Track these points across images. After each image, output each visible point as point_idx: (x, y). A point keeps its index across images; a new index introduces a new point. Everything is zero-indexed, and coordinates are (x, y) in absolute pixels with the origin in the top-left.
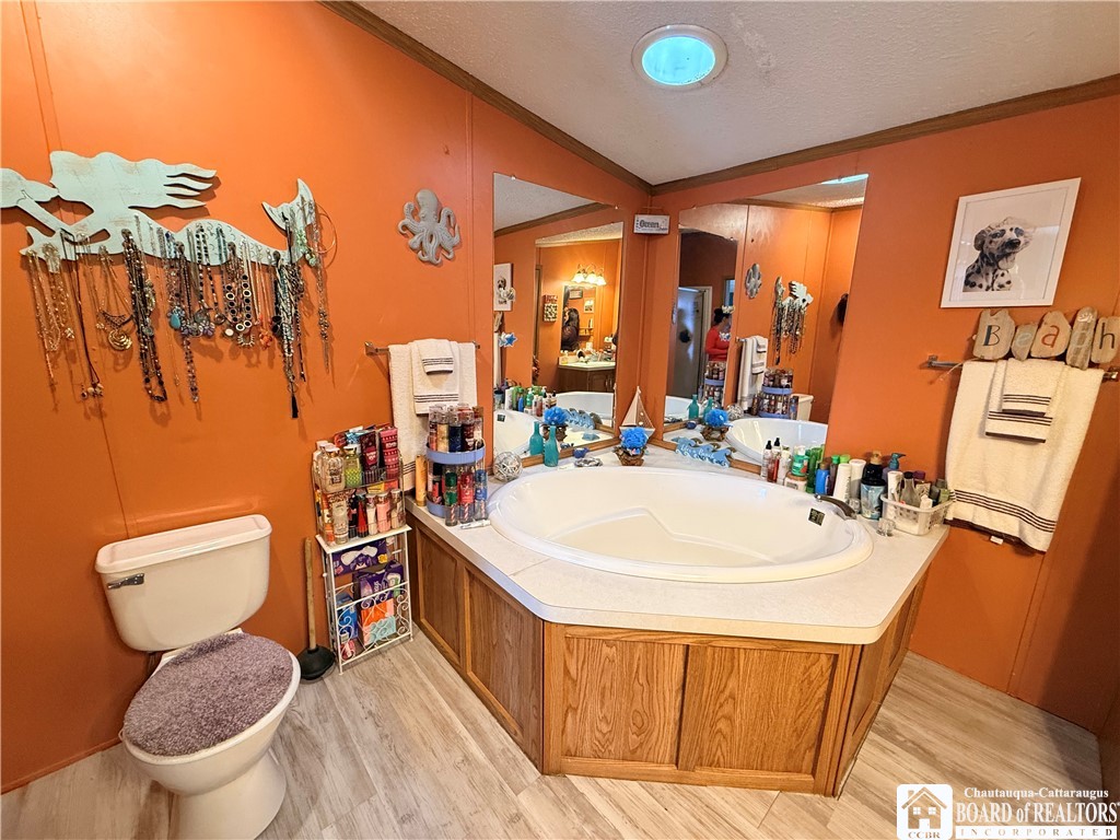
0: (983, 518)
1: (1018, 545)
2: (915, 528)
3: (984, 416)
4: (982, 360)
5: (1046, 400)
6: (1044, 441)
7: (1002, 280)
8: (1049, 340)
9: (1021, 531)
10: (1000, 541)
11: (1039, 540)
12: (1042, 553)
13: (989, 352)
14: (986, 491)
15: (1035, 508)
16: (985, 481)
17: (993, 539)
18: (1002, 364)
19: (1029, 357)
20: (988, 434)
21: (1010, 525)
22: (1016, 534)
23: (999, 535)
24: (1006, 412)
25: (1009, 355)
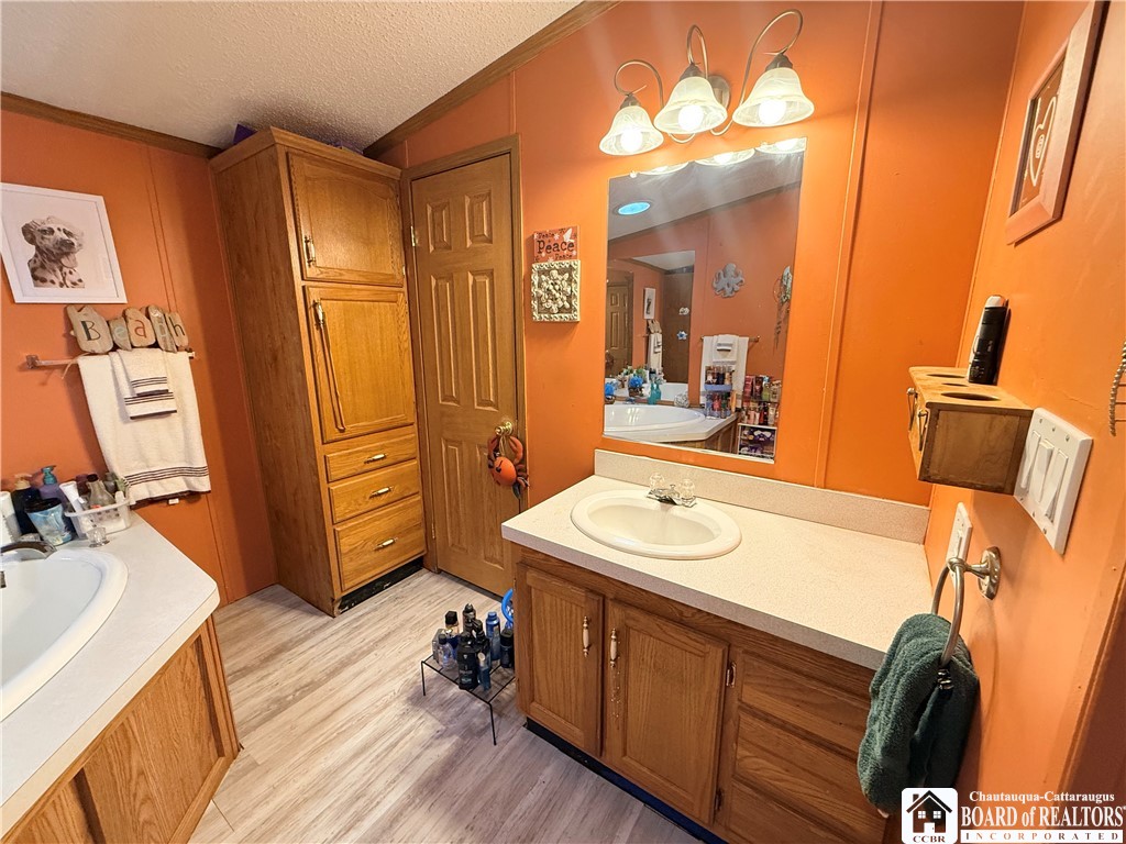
0: (157, 489)
1: (191, 496)
2: (121, 524)
3: (120, 404)
4: (93, 354)
5: (163, 380)
6: (175, 411)
7: (74, 278)
8: (140, 332)
9: (188, 484)
10: (177, 501)
11: (203, 484)
12: (209, 492)
13: (96, 346)
14: (148, 467)
15: (190, 463)
16: (143, 458)
17: (171, 502)
18: (113, 354)
19: (133, 347)
20: (132, 418)
21: (178, 485)
22: (186, 489)
23: (174, 496)
24: (140, 395)
25: (115, 348)
